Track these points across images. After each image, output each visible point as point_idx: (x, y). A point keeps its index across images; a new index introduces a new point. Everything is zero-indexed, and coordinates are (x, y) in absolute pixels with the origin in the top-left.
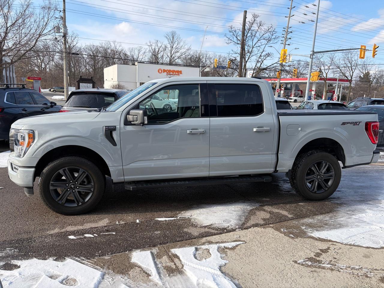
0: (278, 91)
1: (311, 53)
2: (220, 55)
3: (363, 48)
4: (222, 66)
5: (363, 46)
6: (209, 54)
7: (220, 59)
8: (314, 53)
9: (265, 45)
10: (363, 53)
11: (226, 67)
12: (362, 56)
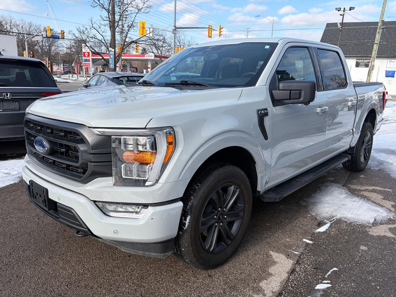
0: (121, 68)
1: (173, 28)
2: (30, 23)
3: (210, 27)
4: (54, 36)
5: (210, 26)
6: (14, 20)
7: (30, 27)
8: (176, 28)
9: (136, 14)
10: (210, 31)
11: (59, 36)
12: (210, 36)
